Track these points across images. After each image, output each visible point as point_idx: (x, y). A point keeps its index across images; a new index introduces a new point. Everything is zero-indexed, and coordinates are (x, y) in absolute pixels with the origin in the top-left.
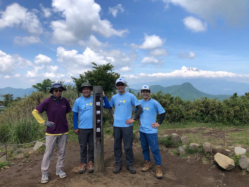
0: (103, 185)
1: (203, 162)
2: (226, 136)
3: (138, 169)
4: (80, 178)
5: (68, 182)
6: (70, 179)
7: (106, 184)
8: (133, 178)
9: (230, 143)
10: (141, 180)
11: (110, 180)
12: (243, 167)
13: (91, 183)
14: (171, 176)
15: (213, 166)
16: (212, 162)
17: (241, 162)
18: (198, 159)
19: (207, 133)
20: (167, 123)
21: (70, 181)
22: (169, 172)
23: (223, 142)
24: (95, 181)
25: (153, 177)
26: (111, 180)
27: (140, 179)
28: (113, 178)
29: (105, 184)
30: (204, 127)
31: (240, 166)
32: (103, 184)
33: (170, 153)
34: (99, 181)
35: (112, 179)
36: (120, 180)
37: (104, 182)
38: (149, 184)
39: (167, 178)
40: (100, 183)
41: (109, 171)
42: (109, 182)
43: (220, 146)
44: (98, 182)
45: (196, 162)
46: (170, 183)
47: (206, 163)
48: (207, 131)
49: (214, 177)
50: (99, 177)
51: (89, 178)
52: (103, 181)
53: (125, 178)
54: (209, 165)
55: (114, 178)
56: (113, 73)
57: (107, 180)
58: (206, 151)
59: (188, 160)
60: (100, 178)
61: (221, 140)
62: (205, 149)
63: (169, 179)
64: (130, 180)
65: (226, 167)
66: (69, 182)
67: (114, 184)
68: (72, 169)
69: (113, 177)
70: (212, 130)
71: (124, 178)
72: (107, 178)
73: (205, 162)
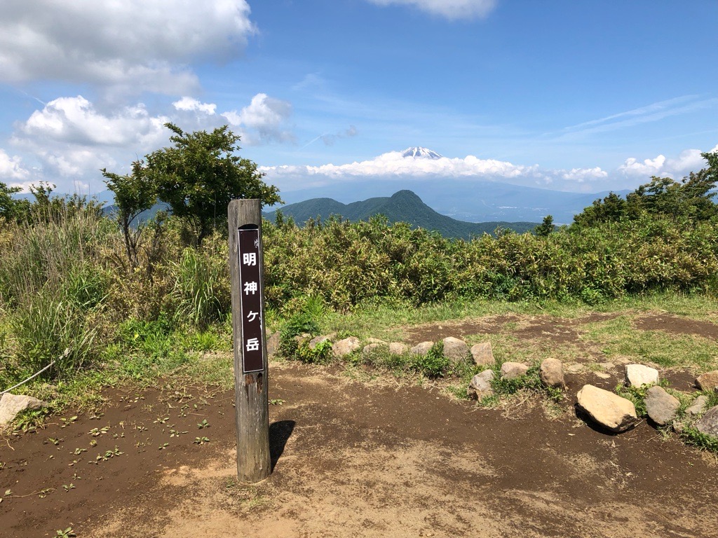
0: (287, 520)
1: (548, 412)
2: (580, 336)
3: (372, 453)
4: (199, 503)
5: (163, 524)
6: (165, 514)
7: (292, 514)
8: (370, 484)
9: (597, 353)
10: (396, 488)
11: (300, 499)
12: (660, 419)
13: (242, 517)
14: (477, 463)
15: (575, 423)
16: (570, 412)
17: (652, 404)
18: (531, 406)
19: (526, 330)
20: (407, 307)
21: (168, 521)
22: (465, 454)
23: (581, 353)
24: (254, 510)
25: (428, 475)
26: (305, 498)
27: (394, 486)
28: (307, 491)
29: (290, 516)
30: (510, 314)
31: (652, 416)
32: (283, 516)
33: (445, 394)
34: (266, 508)
35: (307, 496)
36: (333, 497)
37: (286, 507)
38: (426, 499)
39: (469, 473)
40: (275, 513)
41: (287, 471)
42: (302, 509)
43: (580, 366)
44: (264, 510)
45: (527, 415)
46: (483, 487)
47: (555, 417)
48: (523, 324)
49: (591, 455)
50: (260, 493)
51: (230, 500)
52: (280, 507)
53: (345, 486)
54: (565, 421)
55: (310, 491)
56: (235, 159)
57: (293, 502)
58: (552, 382)
59: (504, 411)
60: (266, 499)
61: (574, 347)
62: (546, 378)
63: (474, 474)
64: (364, 492)
65: (616, 423)
66: (165, 524)
67: (319, 511)
68: (161, 477)
69: (306, 488)
70: (536, 322)
71: (342, 488)
72: (289, 495)
73: (551, 412)
